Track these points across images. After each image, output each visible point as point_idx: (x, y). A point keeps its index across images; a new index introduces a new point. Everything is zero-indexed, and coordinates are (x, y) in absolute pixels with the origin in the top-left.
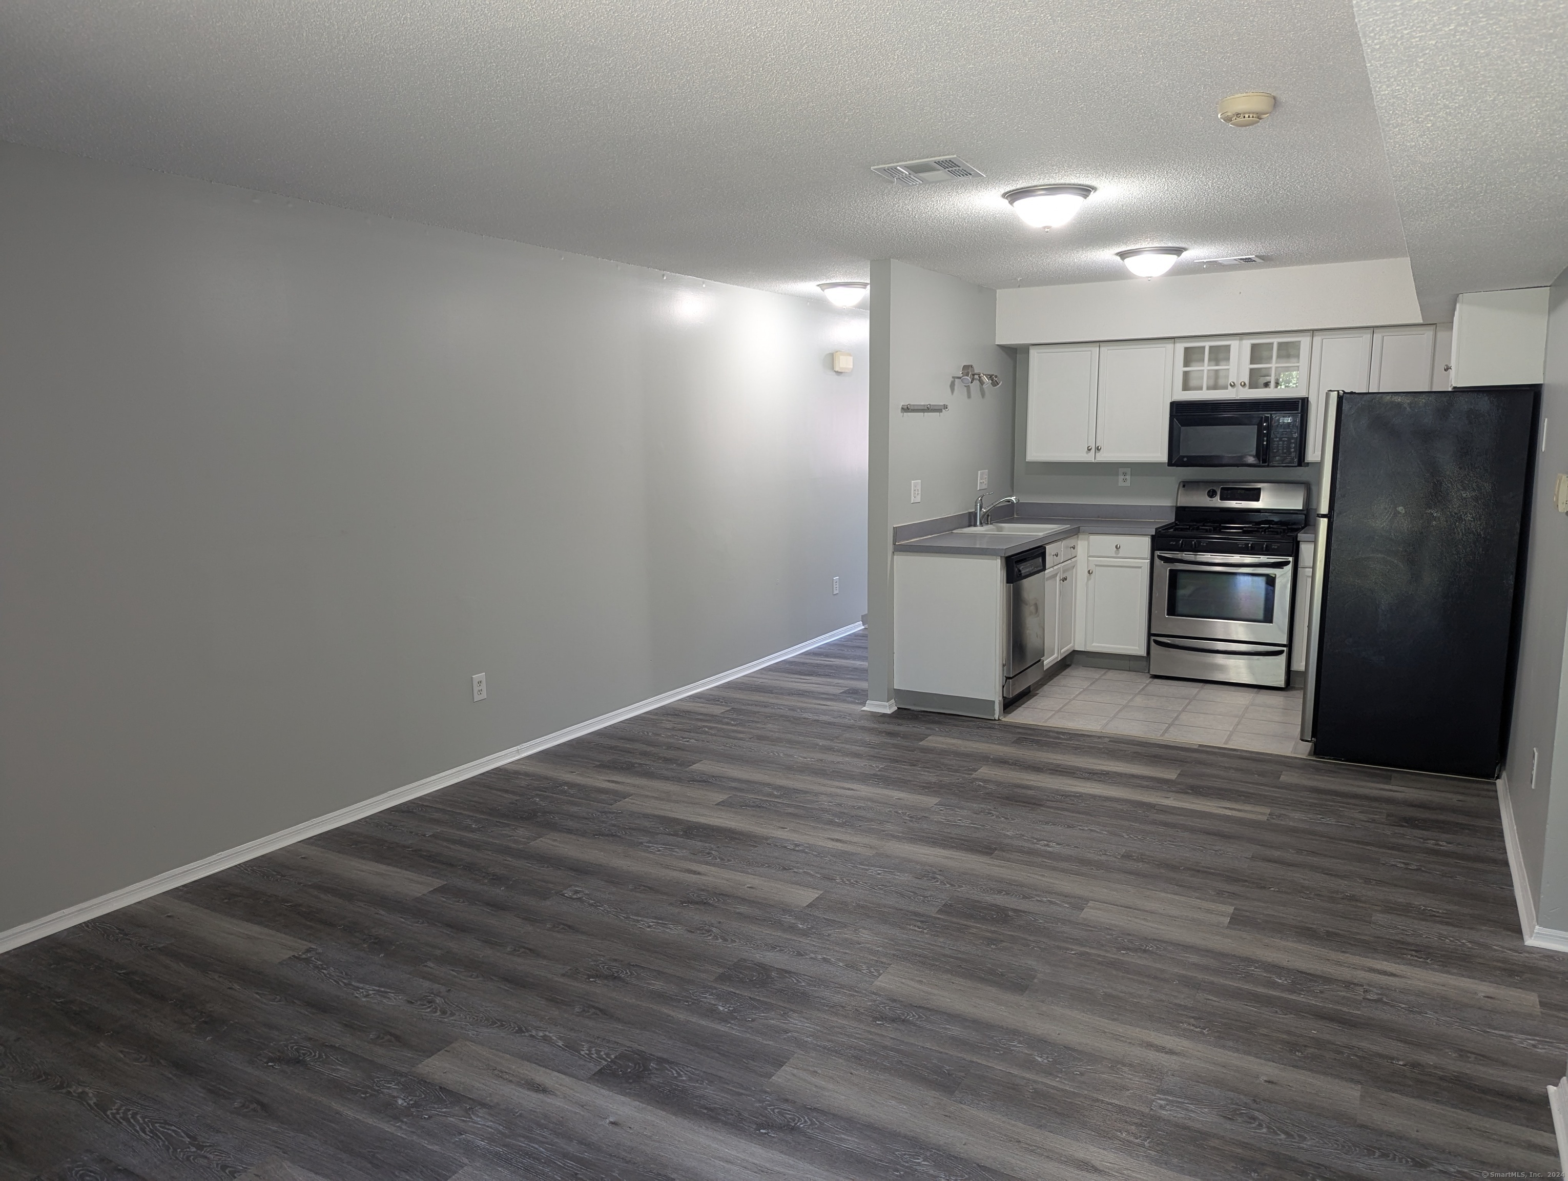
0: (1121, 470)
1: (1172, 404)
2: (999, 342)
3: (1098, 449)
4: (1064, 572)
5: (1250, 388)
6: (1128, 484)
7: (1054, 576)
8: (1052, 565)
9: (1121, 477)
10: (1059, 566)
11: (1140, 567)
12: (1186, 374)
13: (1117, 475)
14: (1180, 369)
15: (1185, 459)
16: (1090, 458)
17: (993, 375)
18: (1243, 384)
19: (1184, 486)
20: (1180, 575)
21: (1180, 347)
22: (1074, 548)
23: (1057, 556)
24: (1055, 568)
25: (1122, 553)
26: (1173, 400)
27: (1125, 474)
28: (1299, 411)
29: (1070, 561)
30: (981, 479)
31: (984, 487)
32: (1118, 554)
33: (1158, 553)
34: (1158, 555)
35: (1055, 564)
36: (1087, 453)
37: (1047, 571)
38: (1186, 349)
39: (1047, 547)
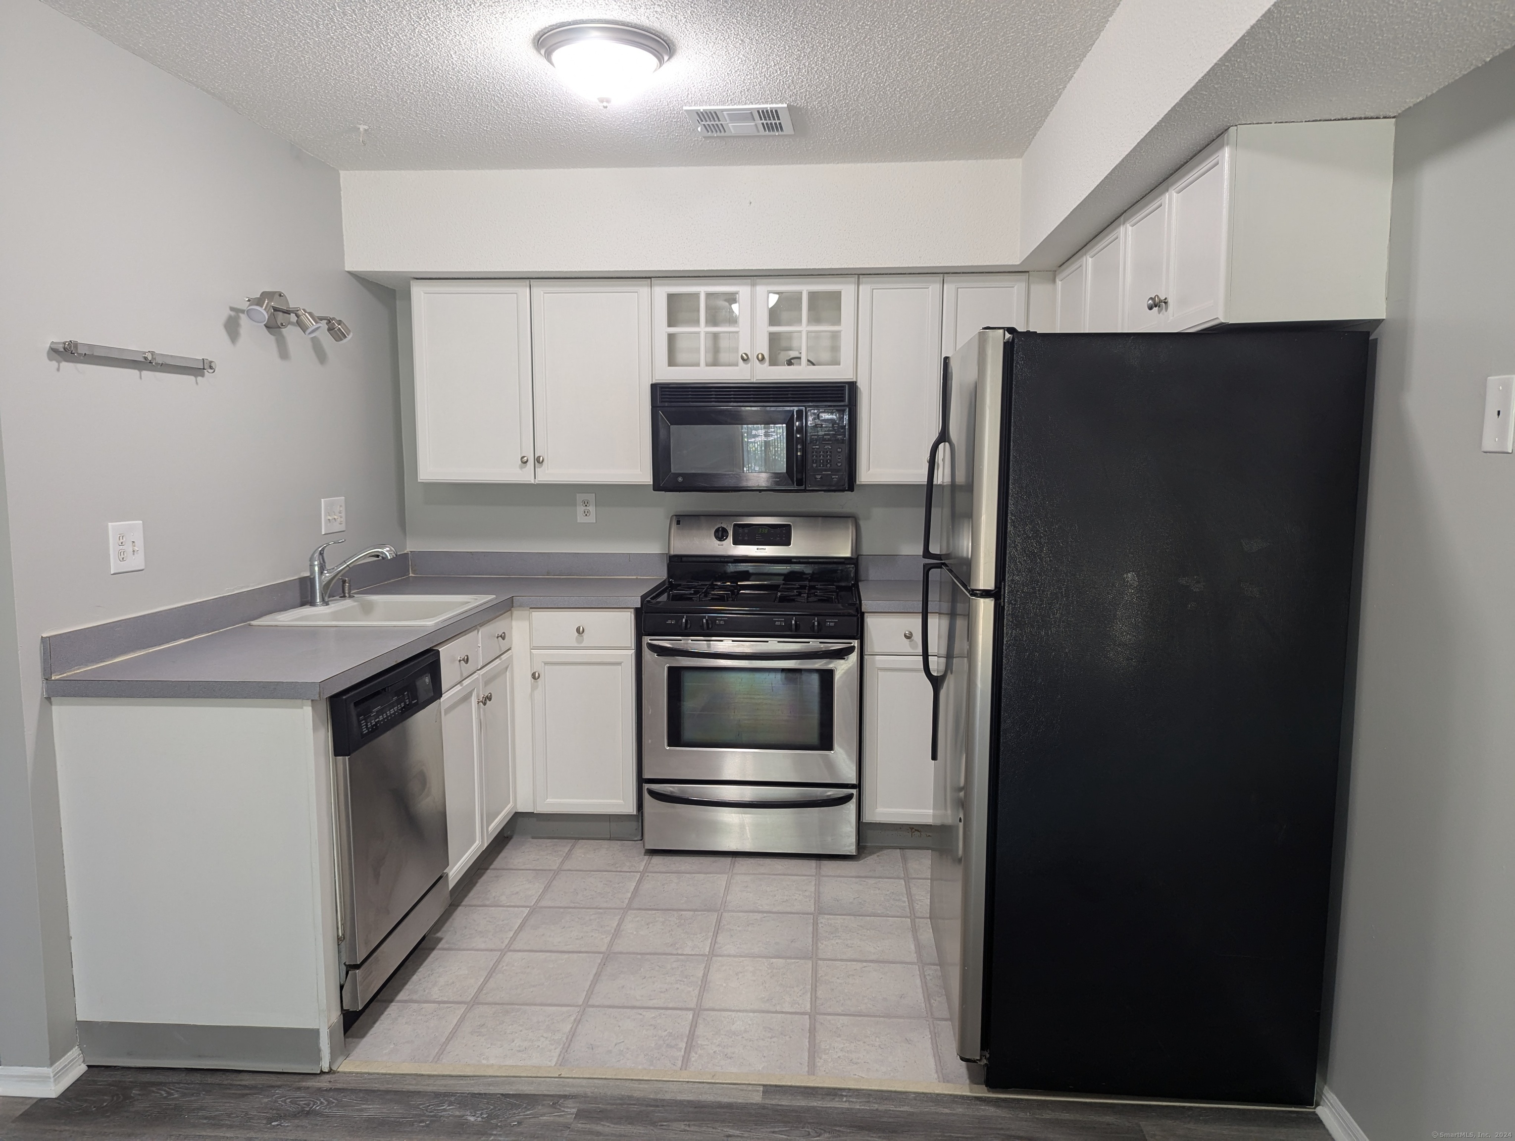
0: (580, 497)
1: (654, 387)
2: (352, 265)
3: (539, 462)
4: (486, 683)
5: (770, 365)
6: (592, 519)
7: (466, 698)
8: (459, 679)
9: (580, 509)
10: (475, 676)
11: (619, 664)
12: (671, 338)
13: (575, 505)
14: (662, 330)
15: (680, 479)
16: (525, 476)
17: (334, 319)
18: (760, 356)
19: (678, 523)
20: (687, 677)
21: (661, 292)
22: (504, 639)
23: (467, 661)
24: (465, 683)
25: (587, 639)
26: (654, 382)
27: (586, 503)
28: (847, 402)
29: (497, 662)
30: (328, 513)
31: (337, 527)
32: (581, 642)
33: (647, 639)
34: (648, 644)
35: (465, 675)
36: (521, 468)
37: (445, 697)
38: (671, 297)
39: (442, 649)
